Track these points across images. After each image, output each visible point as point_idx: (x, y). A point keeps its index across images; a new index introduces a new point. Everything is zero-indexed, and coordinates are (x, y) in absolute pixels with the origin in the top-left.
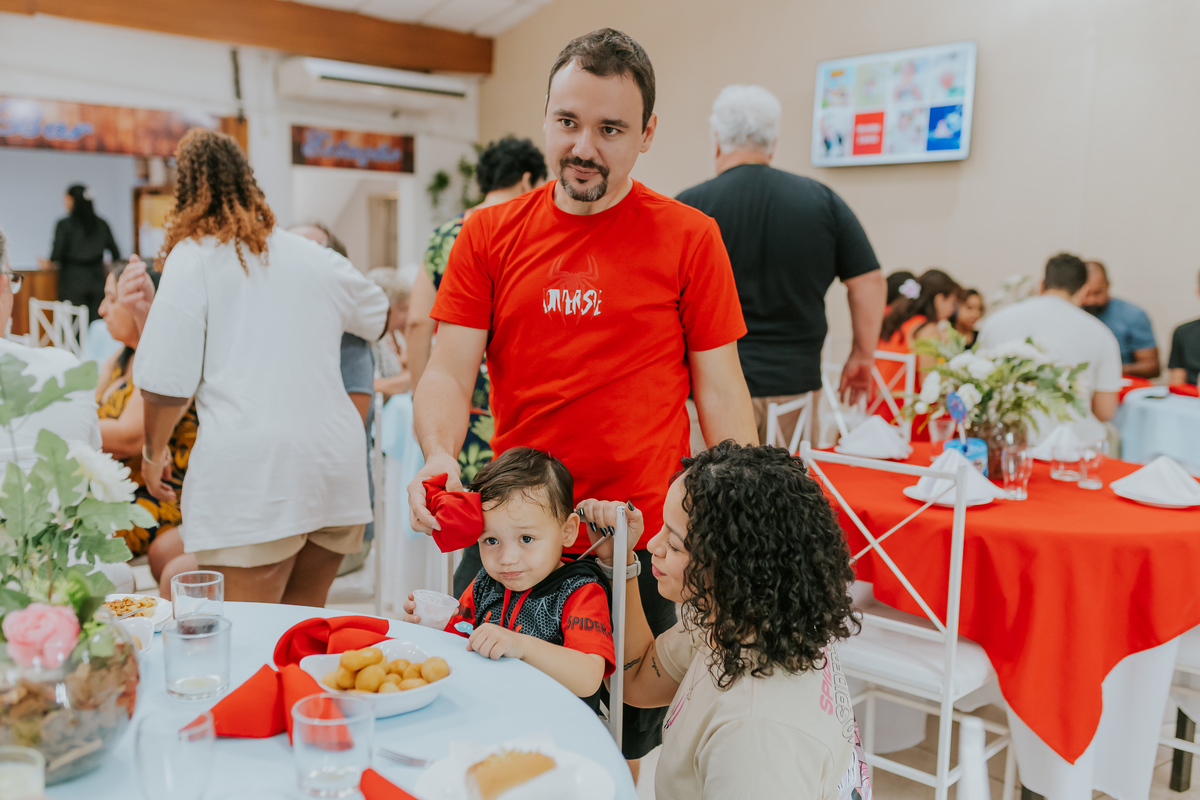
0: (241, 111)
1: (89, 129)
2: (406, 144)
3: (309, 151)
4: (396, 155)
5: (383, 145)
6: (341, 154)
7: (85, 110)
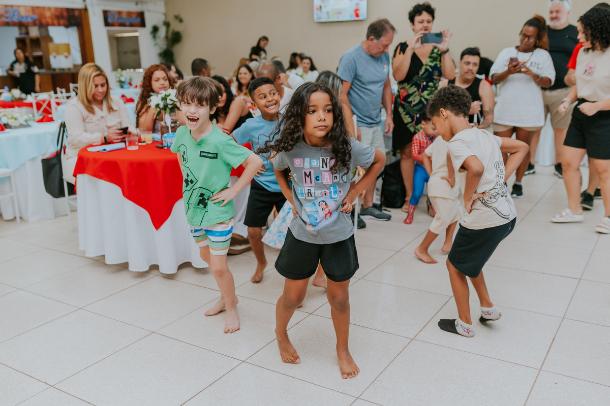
0: (86, 6)
1: (36, 17)
2: (141, 15)
3: (110, 20)
4: (138, 20)
5: (134, 16)
6: (121, 21)
7: (34, 9)
